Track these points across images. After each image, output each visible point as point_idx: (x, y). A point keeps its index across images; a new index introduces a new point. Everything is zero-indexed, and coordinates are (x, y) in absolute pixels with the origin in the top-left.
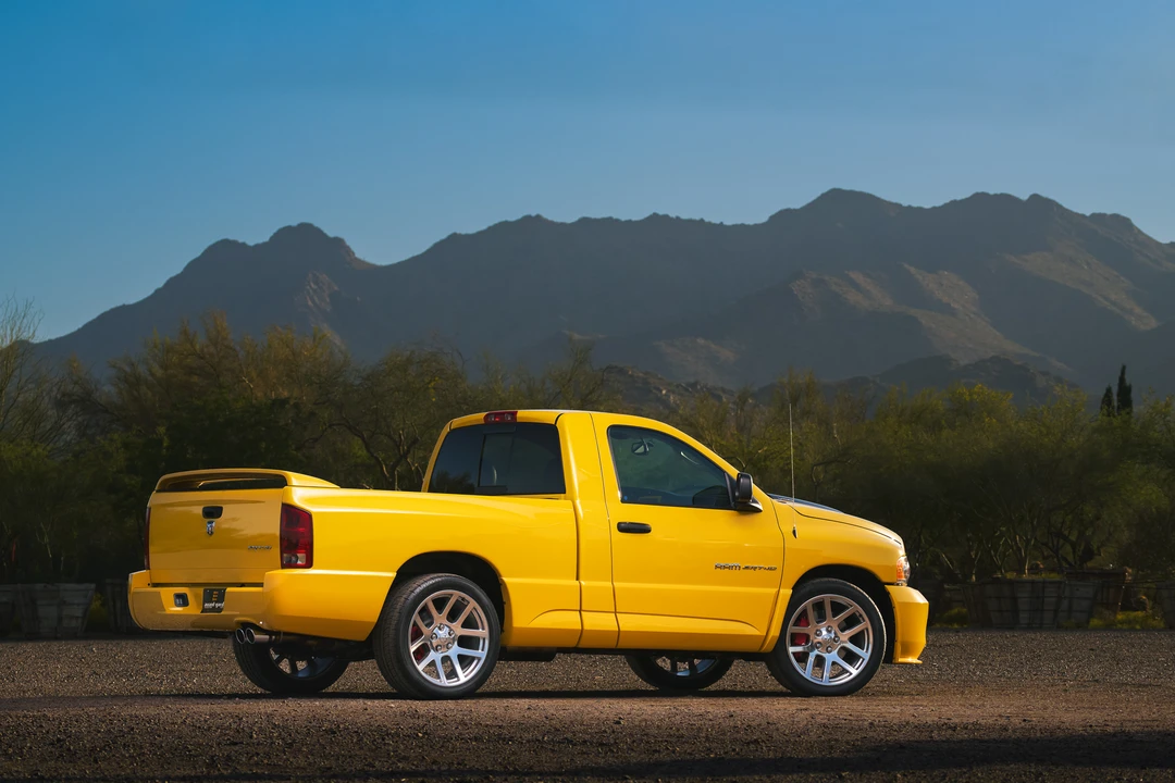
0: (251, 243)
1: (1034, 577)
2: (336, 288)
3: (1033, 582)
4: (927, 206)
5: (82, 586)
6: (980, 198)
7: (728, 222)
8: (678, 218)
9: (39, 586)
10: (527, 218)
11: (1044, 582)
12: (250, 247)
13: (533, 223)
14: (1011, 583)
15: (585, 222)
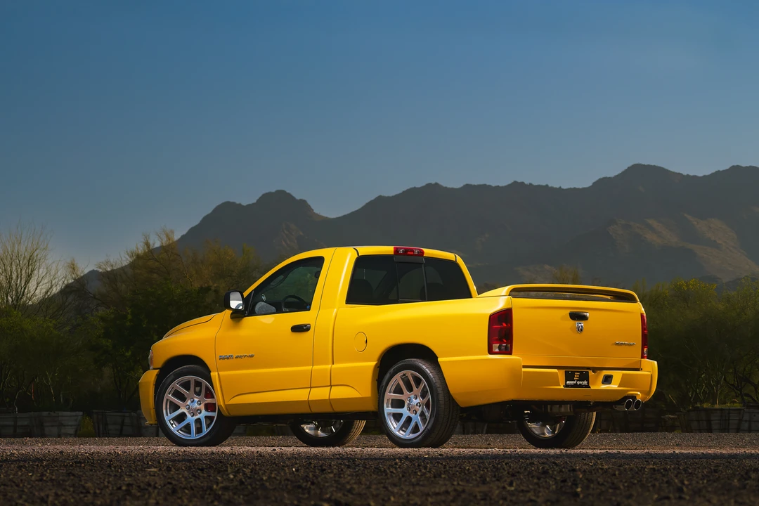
0: (244, 203)
1: (723, 407)
2: (301, 233)
3: (722, 410)
4: (700, 175)
5: (74, 414)
6: (735, 169)
7: (565, 187)
8: (530, 184)
9: (45, 413)
10: (429, 185)
11: (729, 409)
12: (243, 206)
13: (433, 189)
14: (706, 410)
15: (468, 187)
